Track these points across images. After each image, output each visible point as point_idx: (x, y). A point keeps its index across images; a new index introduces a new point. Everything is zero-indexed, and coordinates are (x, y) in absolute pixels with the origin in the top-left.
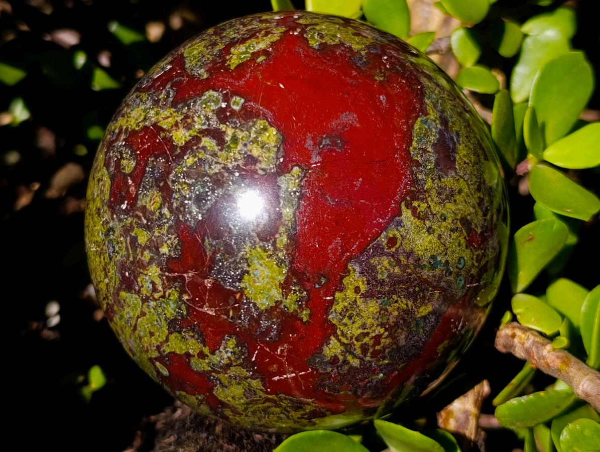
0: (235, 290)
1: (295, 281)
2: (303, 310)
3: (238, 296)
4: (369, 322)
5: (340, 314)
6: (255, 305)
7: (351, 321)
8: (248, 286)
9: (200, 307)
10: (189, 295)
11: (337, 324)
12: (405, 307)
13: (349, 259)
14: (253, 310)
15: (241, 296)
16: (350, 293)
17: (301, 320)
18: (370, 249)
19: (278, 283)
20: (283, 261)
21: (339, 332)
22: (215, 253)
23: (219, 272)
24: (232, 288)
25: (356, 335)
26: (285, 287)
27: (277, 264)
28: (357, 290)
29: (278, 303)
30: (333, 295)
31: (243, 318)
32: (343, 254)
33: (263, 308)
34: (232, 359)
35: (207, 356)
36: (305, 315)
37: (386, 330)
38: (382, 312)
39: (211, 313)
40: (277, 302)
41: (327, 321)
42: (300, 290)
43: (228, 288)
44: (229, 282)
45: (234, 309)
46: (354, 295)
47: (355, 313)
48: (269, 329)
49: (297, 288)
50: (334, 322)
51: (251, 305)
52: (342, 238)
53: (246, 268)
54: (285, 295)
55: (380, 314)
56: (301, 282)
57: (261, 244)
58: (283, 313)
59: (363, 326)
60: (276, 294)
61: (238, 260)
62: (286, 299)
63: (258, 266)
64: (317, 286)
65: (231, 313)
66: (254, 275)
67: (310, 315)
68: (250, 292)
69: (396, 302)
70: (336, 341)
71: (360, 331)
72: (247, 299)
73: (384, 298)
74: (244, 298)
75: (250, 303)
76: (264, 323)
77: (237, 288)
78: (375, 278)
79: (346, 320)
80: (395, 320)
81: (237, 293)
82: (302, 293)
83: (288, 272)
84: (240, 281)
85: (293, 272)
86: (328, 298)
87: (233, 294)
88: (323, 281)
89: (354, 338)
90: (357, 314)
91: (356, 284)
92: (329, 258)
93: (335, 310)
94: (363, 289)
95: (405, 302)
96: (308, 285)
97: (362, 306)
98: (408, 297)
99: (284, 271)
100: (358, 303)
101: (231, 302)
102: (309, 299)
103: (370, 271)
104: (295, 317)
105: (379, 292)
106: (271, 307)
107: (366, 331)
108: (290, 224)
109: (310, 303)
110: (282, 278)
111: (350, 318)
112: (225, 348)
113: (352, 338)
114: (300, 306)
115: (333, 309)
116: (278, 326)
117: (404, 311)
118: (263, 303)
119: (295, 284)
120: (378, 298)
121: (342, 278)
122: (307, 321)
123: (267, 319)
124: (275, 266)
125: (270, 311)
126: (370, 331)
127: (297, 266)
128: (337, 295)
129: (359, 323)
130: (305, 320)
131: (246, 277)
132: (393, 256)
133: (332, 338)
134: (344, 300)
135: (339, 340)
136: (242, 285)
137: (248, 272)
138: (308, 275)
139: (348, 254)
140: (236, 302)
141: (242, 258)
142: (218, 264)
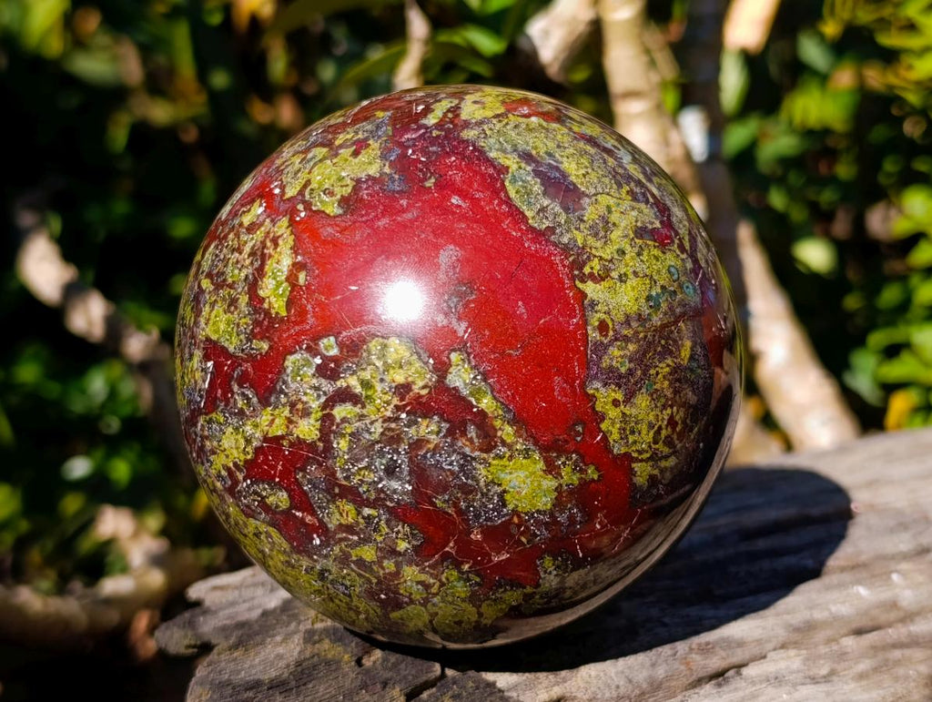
0: (507, 518)
1: (554, 455)
2: (586, 471)
3: (516, 520)
4: (651, 418)
5: (621, 438)
6: (538, 512)
7: (637, 434)
8: (516, 503)
9: (488, 563)
10: (469, 563)
11: (627, 450)
12: (668, 369)
13: (583, 386)
14: (542, 517)
15: (519, 516)
16: (613, 413)
17: (593, 480)
18: (591, 357)
19: (542, 473)
20: (527, 450)
21: (635, 455)
22: (456, 505)
23: (477, 516)
24: (503, 519)
25: (651, 440)
26: (551, 469)
27: (525, 458)
28: (616, 403)
29: (558, 489)
30: (600, 430)
31: (538, 533)
32: (572, 386)
33: (549, 506)
34: (560, 573)
35: (534, 593)
36: (592, 473)
37: (672, 407)
38: (655, 396)
39: (505, 556)
40: (556, 488)
41: (616, 457)
42: (567, 458)
43: (500, 521)
44: (495, 516)
45: (522, 534)
46: (618, 410)
47: (633, 424)
48: (571, 518)
49: (563, 459)
50: (623, 450)
51: (536, 515)
52: (559, 373)
53: (499, 490)
54: (558, 475)
55: (654, 400)
56: (561, 451)
57: (492, 455)
58: (571, 492)
59: (651, 426)
60: (549, 483)
61: (485, 490)
62: (562, 478)
63: (508, 477)
64: (579, 439)
65: (523, 539)
66: (513, 488)
67: (597, 469)
68: (524, 506)
69: (657, 373)
70: (639, 464)
71: (652, 433)
72: (526, 514)
73: (645, 383)
74: (523, 515)
75: (533, 514)
76: (562, 518)
77: (506, 515)
78: (620, 376)
79: (631, 439)
80: (671, 390)
81: (512, 517)
82: (572, 459)
83: (541, 454)
84: (504, 505)
85: (545, 449)
86: (599, 438)
87: (509, 522)
88: (580, 429)
89: (652, 444)
90: (636, 424)
91: (610, 400)
92: (565, 404)
93: (614, 441)
94: (619, 396)
95: (664, 365)
96: (571, 446)
97: (634, 412)
98: (662, 359)
99: (537, 456)
100: (628, 413)
101: (514, 530)
102: (582, 457)
103: (611, 375)
104: (584, 484)
105: (636, 383)
106: (556, 498)
107: (656, 428)
108: (500, 412)
109: (587, 458)
110: (541, 465)
111: (633, 432)
112: (545, 572)
113: (650, 447)
114: (581, 471)
115: (612, 442)
116: (578, 508)
117: (670, 374)
118: (545, 502)
119: (558, 458)
120: (640, 389)
121: (593, 408)
122: (599, 476)
123: (562, 512)
124: (524, 461)
125: (558, 503)
126: (660, 423)
127: (544, 441)
128: (603, 426)
129: (644, 428)
130: (596, 477)
131: (507, 497)
132: (616, 339)
133: (634, 465)
134: (613, 424)
135: (642, 461)
136: (511, 507)
137: (505, 491)
138: (561, 437)
139: (578, 382)
140: (519, 526)
141: (487, 485)
142: (470, 511)
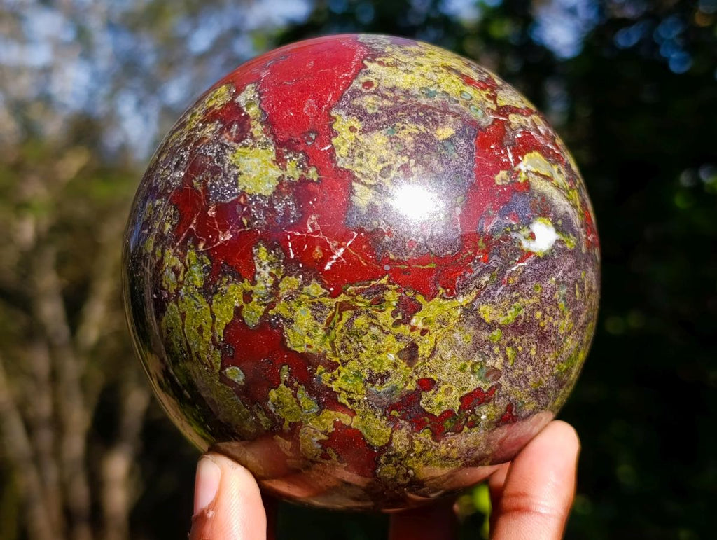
0: (236, 197)
1: (286, 150)
2: (308, 170)
3: (242, 200)
4: (385, 154)
5: (348, 156)
6: (260, 195)
7: (364, 160)
8: (246, 184)
9: (217, 242)
10: (202, 240)
11: (350, 167)
12: (417, 131)
13: (329, 109)
14: (262, 201)
15: (245, 198)
16: (346, 134)
17: (312, 181)
18: (346, 95)
19: (271, 163)
20: (265, 144)
21: (359, 176)
22: (205, 183)
23: (216, 194)
24: (233, 198)
25: (379, 172)
26: (280, 160)
27: (262, 149)
28: (352, 129)
29: (280, 179)
30: (330, 142)
31: (257, 217)
32: (320, 108)
33: (270, 192)
34: (274, 272)
35: (252, 291)
36: (312, 174)
37: (410, 157)
38: (393, 141)
39: (229, 237)
40: (279, 178)
41: (337, 169)
42: (294, 156)
43: (230, 200)
44: (228, 195)
45: (245, 214)
46: (353, 135)
47: (363, 151)
48: (286, 209)
49: (291, 155)
50: (347, 166)
51: (258, 198)
52: (314, 98)
53: (236, 171)
54: (284, 168)
55: (392, 143)
56: (292, 149)
57: (240, 145)
58: (291, 184)
59: (381, 160)
60: (275, 172)
61: (227, 172)
62: (286, 170)
63: (246, 162)
64: (309, 143)
65: (245, 221)
66: (246, 171)
67: (318, 172)
68: (250, 189)
69: (403, 128)
70: (361, 186)
71: (380, 166)
72: (250, 195)
73: (387, 128)
74: (248, 196)
75: (255, 197)
76: (279, 207)
77: (237, 194)
78: (366, 114)
79: (357, 161)
80: (413, 146)
81: (240, 197)
82: (298, 156)
83: (275, 147)
84: (237, 186)
85: (280, 144)
86: (326, 148)
87: (236, 202)
88: (313, 136)
89: (378, 175)
90: (366, 151)
91: (349, 125)
92: (308, 117)
93: (340, 155)
94: (358, 126)
95: (415, 127)
96: (301, 147)
97: (367, 141)
98: (414, 121)
99: (272, 149)
100: (361, 140)
101: (238, 210)
102: (308, 158)
103: (357, 110)
104: (303, 182)
105: (378, 124)
106: (277, 187)
107: (386, 164)
108: (259, 116)
109: (311, 160)
110: (273, 156)
111: (361, 156)
112: (260, 264)
113: (375, 176)
114: (304, 169)
115: (338, 155)
116: (293, 200)
117: (418, 135)
118: (267, 188)
119: (287, 153)
120: (381, 129)
121: (331, 126)
122: (318, 179)
123: (279, 200)
124: (262, 151)
125: (278, 191)
126: (392, 163)
127: (281, 138)
128: (334, 141)
129: (373, 159)
130: (315, 179)
131: (240, 178)
132: (375, 93)
133: (354, 184)
134: (343, 143)
135: (364, 184)
136: (241, 187)
137: (240, 173)
138: (295, 139)
139: (326, 106)
140: (243, 206)
141: (229, 167)
142: (212, 189)
